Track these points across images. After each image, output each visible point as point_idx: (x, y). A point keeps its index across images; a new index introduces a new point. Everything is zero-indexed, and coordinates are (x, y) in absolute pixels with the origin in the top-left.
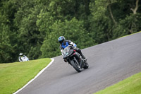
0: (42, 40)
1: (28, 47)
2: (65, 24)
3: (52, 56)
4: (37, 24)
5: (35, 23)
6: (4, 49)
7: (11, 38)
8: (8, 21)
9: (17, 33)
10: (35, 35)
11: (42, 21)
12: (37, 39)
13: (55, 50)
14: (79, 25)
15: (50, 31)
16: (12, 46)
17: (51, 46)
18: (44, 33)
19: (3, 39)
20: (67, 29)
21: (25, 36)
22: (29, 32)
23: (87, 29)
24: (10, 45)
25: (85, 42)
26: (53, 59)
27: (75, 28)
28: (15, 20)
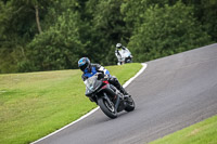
0: (129, 35)
1: (107, 46)
2: (164, 11)
3: (144, 60)
4: (122, 10)
5: (118, 9)
6: (70, 48)
7: (81, 31)
8: (77, 4)
9: (91, 24)
10: (119, 28)
11: (130, 6)
12: (122, 34)
13: (148, 51)
14: (186, 13)
15: (142, 21)
16: (83, 43)
17: (143, 44)
18: (131, 24)
19: (70, 32)
20: (168, 19)
21: (102, 29)
22: (109, 23)
23: (199, 19)
24: (79, 42)
25: (194, 39)
26: (145, 65)
27: (181, 18)
28: (88, 3)
